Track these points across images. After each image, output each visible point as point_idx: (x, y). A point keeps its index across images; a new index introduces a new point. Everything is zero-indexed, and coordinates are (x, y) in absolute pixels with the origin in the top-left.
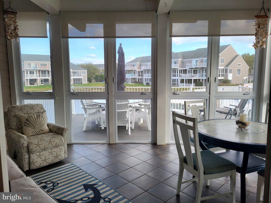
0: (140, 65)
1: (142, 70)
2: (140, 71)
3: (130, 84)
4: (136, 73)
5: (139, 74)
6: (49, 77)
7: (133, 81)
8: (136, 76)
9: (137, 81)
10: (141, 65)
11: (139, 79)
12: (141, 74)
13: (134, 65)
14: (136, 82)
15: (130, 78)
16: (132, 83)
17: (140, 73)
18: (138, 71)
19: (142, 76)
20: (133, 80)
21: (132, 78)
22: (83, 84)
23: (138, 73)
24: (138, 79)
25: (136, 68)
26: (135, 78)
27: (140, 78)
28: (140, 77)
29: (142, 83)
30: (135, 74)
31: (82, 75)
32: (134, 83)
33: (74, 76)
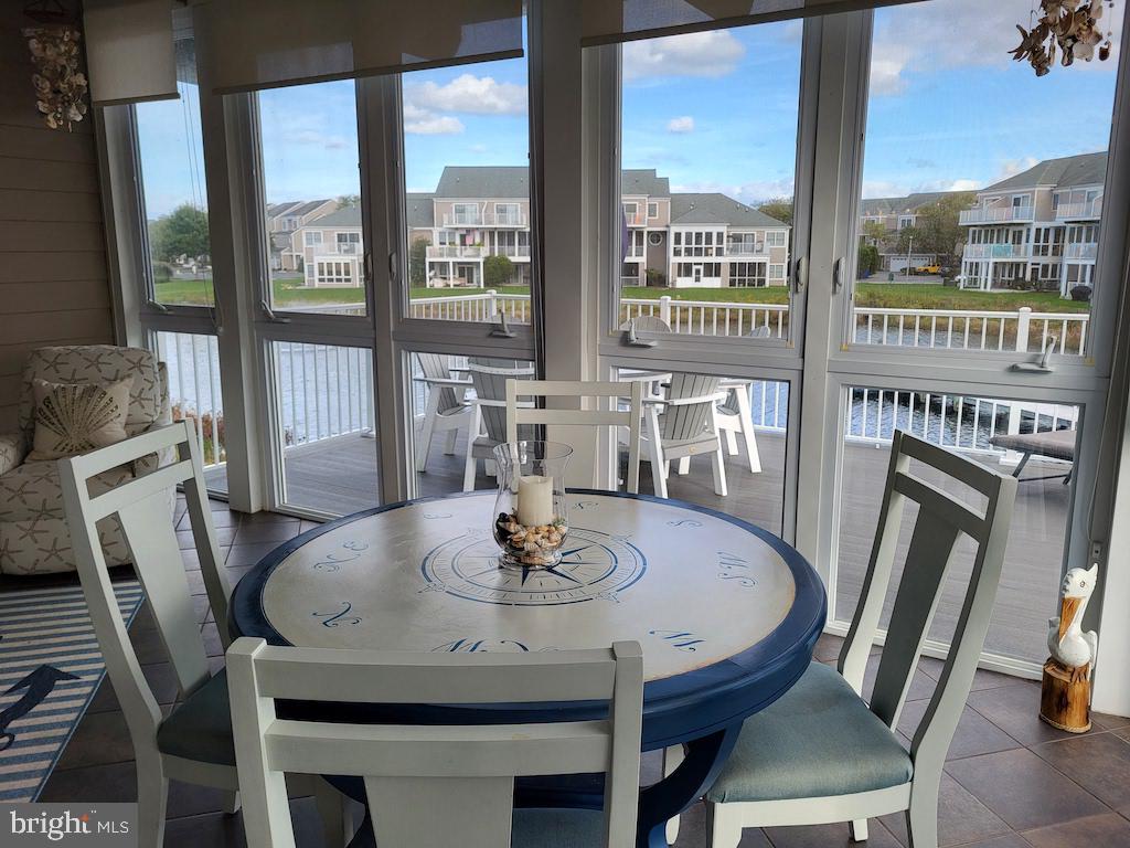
0: (1055, 200)
1: (1059, 222)
2: (1047, 230)
3: (988, 290)
4: (1024, 238)
5: (1041, 243)
6: (639, 254)
7: (1006, 278)
8: (1026, 255)
9: (1028, 277)
10: (1056, 196)
11: (1040, 267)
12: (1051, 243)
13: (1017, 202)
14: (1019, 283)
15: (992, 260)
16: (1001, 287)
17: (1046, 240)
18: (1038, 230)
19: (1057, 251)
20: (1007, 274)
21: (1004, 263)
22: (767, 285)
23: (1037, 240)
24: (1034, 271)
25: (1029, 215)
26: (1018, 265)
27: (1045, 262)
28: (1049, 260)
29: (1053, 286)
30: (1019, 243)
31: (767, 246)
32: (1010, 285)
33: (734, 251)
